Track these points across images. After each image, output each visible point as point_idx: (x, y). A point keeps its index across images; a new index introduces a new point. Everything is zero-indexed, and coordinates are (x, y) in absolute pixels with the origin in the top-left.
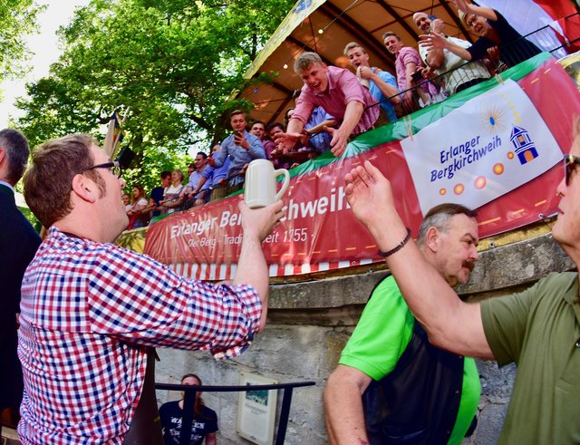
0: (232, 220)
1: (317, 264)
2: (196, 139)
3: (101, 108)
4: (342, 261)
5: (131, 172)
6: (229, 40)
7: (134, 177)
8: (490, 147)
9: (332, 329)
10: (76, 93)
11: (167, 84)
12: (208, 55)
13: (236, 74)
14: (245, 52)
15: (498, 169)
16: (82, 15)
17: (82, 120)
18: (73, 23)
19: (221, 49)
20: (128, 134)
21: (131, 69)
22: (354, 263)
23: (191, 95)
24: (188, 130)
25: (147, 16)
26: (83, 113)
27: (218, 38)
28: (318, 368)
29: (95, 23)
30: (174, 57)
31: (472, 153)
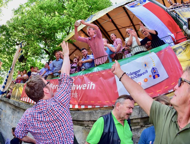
0: (53, 87)
1: (81, 106)
2: (44, 57)
3: (18, 40)
4: (89, 105)
5: (22, 64)
6: (62, 27)
7: (23, 66)
8: (144, 73)
9: (85, 127)
10: (12, 33)
11: (40, 37)
12: (55, 30)
13: (61, 38)
14: (66, 32)
15: (146, 80)
16: (21, 7)
17: (11, 42)
18: (18, 8)
19: (59, 29)
20: (24, 51)
21: (30, 29)
22: (93, 107)
23: (46, 42)
24: (42, 54)
25: (40, 13)
26: (12, 40)
27: (60, 25)
28: (80, 139)
29: (24, 11)
30: (44, 28)
31: (137, 75)
